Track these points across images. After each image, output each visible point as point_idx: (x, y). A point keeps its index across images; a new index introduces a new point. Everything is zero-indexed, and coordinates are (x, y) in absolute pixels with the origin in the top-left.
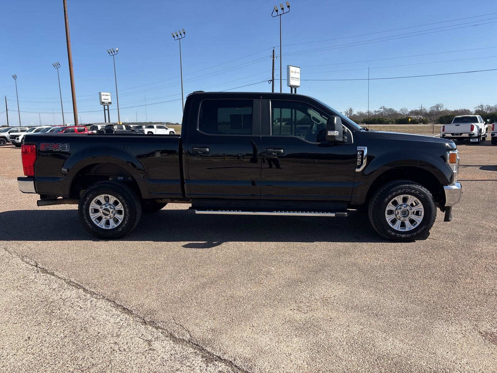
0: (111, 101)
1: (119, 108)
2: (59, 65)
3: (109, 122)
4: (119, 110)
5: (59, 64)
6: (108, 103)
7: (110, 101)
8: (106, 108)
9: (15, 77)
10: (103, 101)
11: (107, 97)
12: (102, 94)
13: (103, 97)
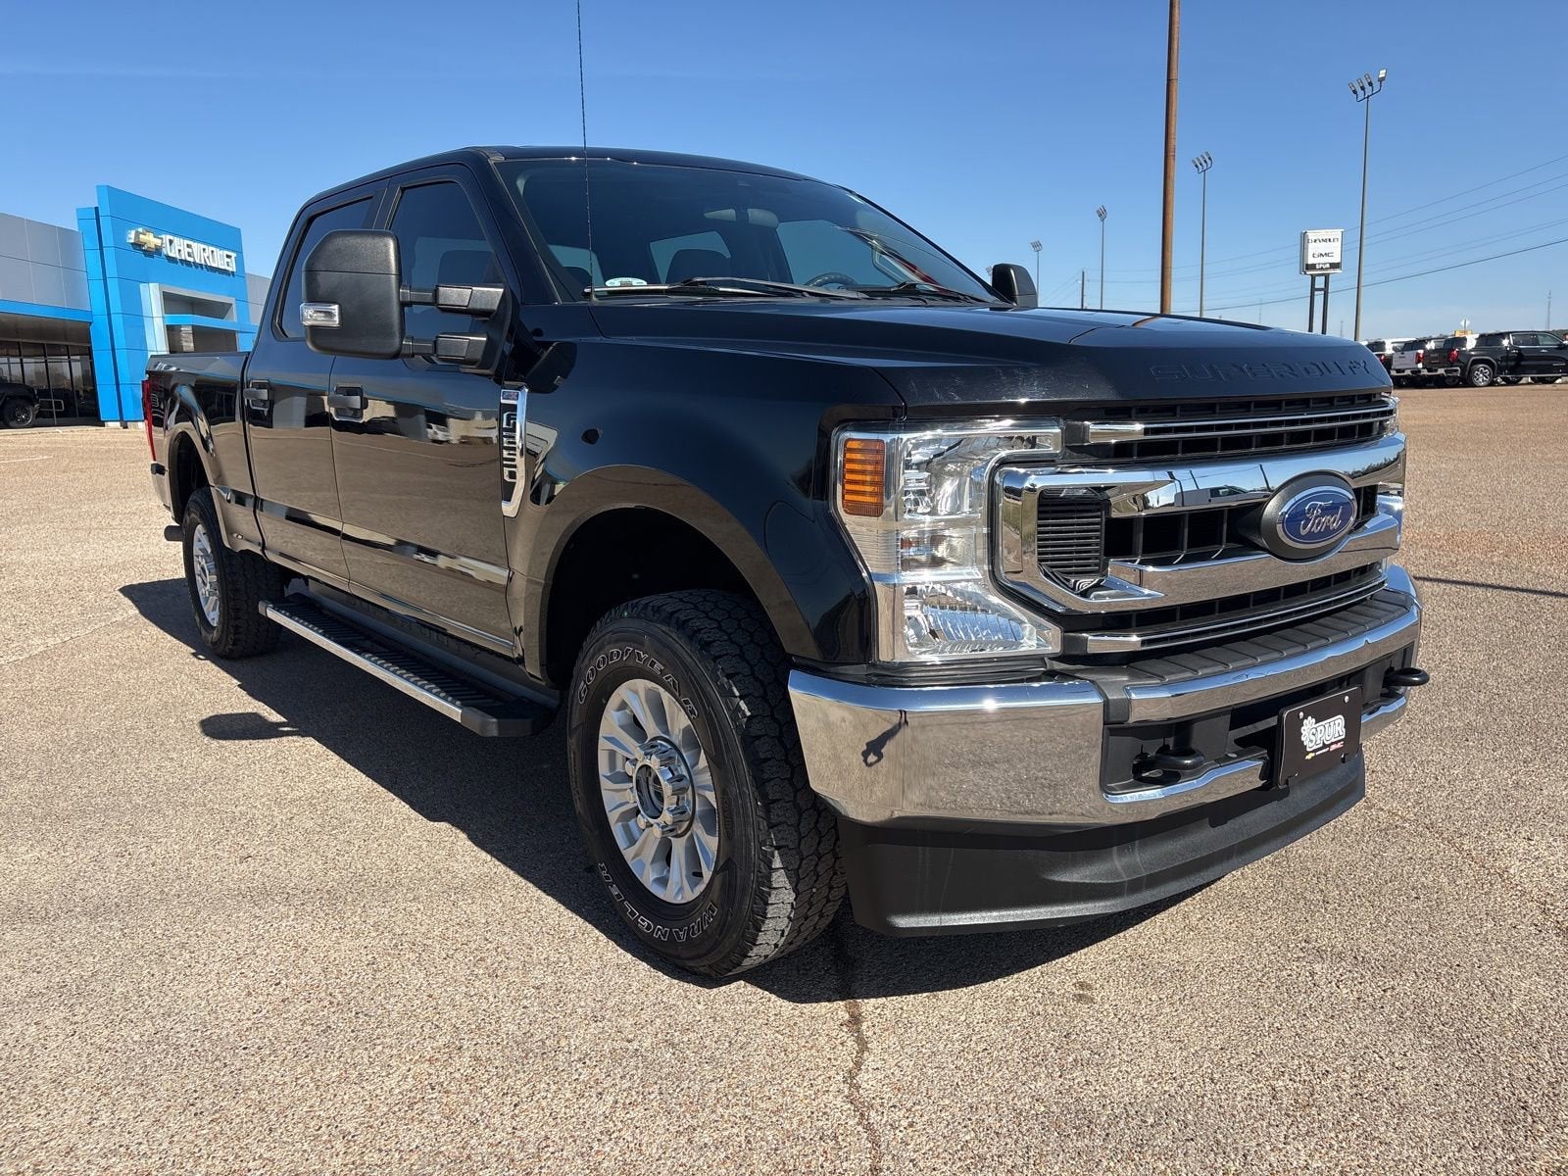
0: (1338, 261)
1: (1362, 284)
2: (1209, 162)
3: (1324, 332)
4: (1362, 290)
5: (1210, 159)
6: (1328, 266)
7: (1336, 259)
8: (1320, 283)
9: (1102, 214)
10: (1311, 261)
11: (1326, 246)
12: (1311, 235)
13: (1312, 248)
